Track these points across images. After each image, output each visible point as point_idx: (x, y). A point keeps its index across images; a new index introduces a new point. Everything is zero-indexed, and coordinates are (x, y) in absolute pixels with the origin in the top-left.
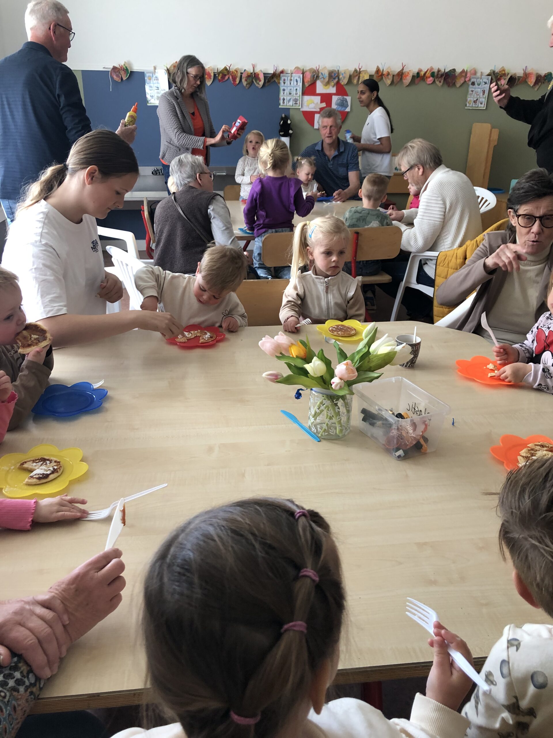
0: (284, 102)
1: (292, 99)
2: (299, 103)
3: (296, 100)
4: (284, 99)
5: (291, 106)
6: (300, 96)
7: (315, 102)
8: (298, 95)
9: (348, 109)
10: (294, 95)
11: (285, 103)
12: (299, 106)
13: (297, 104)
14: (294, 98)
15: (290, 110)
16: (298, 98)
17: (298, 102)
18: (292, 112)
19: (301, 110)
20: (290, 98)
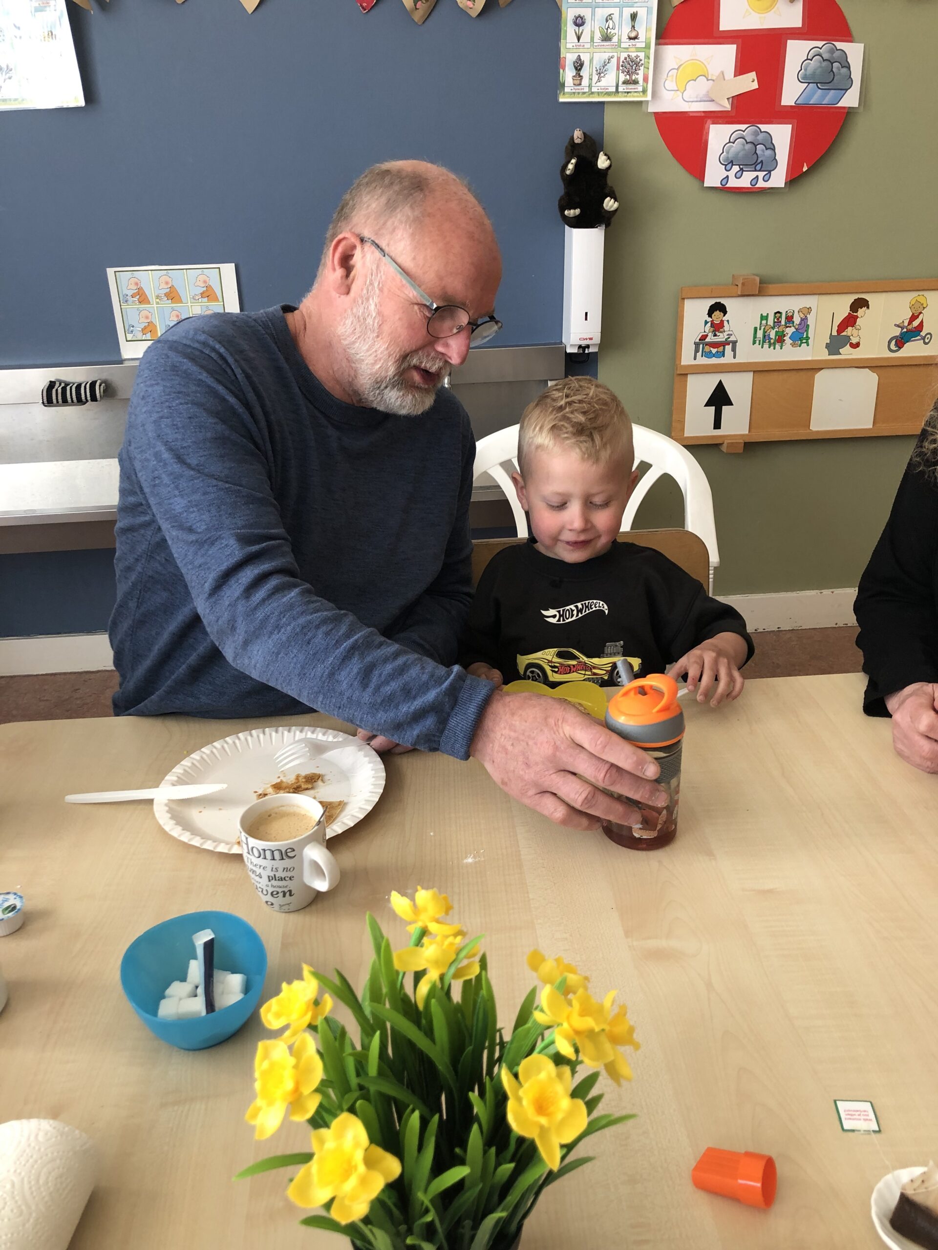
0: (578, 76)
1: (614, 61)
2: (646, 79)
3: (630, 66)
4: (579, 66)
5: (609, 94)
6: (648, 47)
7: (714, 72)
8: (640, 43)
9: (850, 99)
10: (626, 43)
11: (585, 82)
12: (644, 91)
13: (636, 82)
14: (624, 55)
15: (607, 109)
16: (642, 55)
17: (640, 78)
18: (611, 121)
19: (652, 109)
20: (606, 56)
